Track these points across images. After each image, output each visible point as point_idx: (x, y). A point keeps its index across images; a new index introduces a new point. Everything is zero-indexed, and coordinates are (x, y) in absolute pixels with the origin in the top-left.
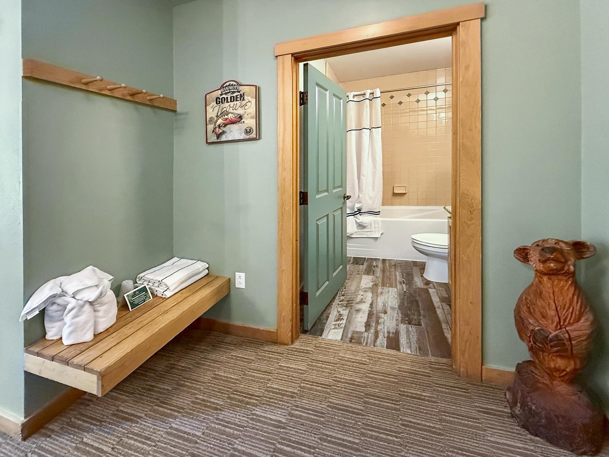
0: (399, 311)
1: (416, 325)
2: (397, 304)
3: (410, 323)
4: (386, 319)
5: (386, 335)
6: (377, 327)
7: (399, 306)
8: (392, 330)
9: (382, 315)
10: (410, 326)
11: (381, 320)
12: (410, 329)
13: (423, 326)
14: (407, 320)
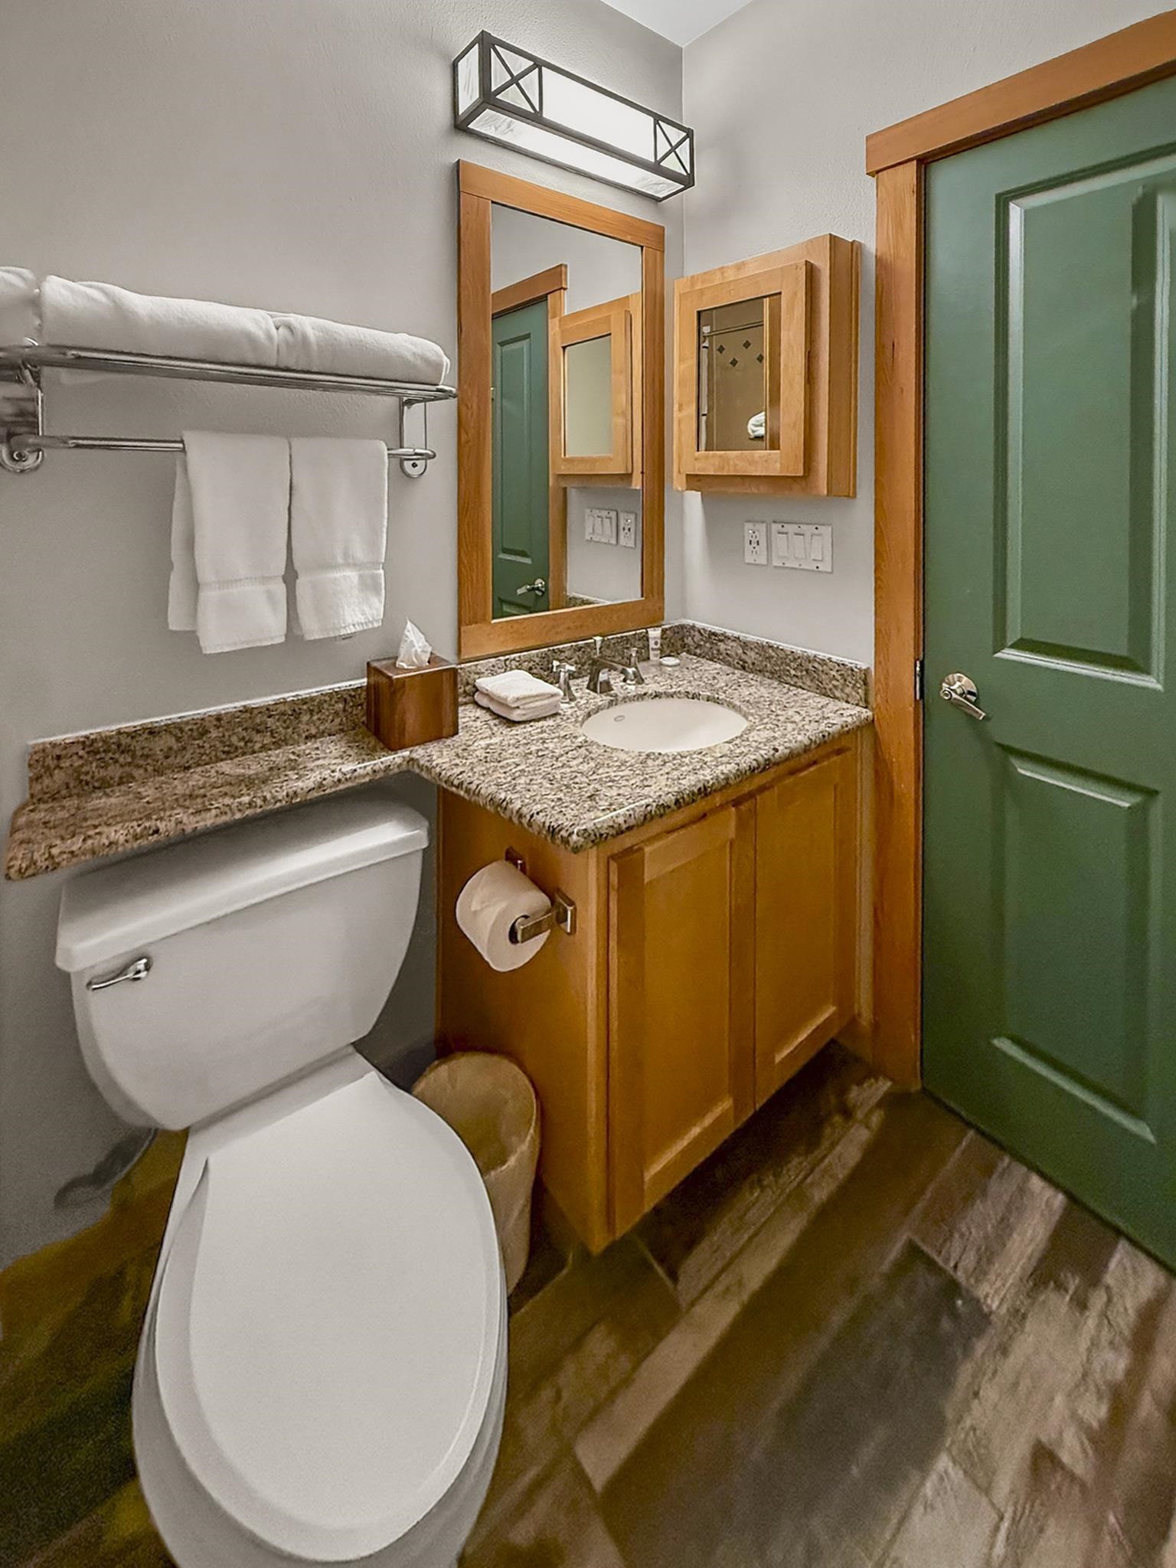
0: (950, 1415)
1: (931, 1264)
2: (928, 1489)
3: (953, 1288)
4: (1059, 1400)
5: (1098, 1299)
6: (1129, 1373)
7: (923, 1460)
8: (1059, 1303)
9: (1073, 1452)
10: (960, 1276)
11: (1095, 1411)
12: (970, 1260)
13: (905, 1237)
14: (955, 1315)
